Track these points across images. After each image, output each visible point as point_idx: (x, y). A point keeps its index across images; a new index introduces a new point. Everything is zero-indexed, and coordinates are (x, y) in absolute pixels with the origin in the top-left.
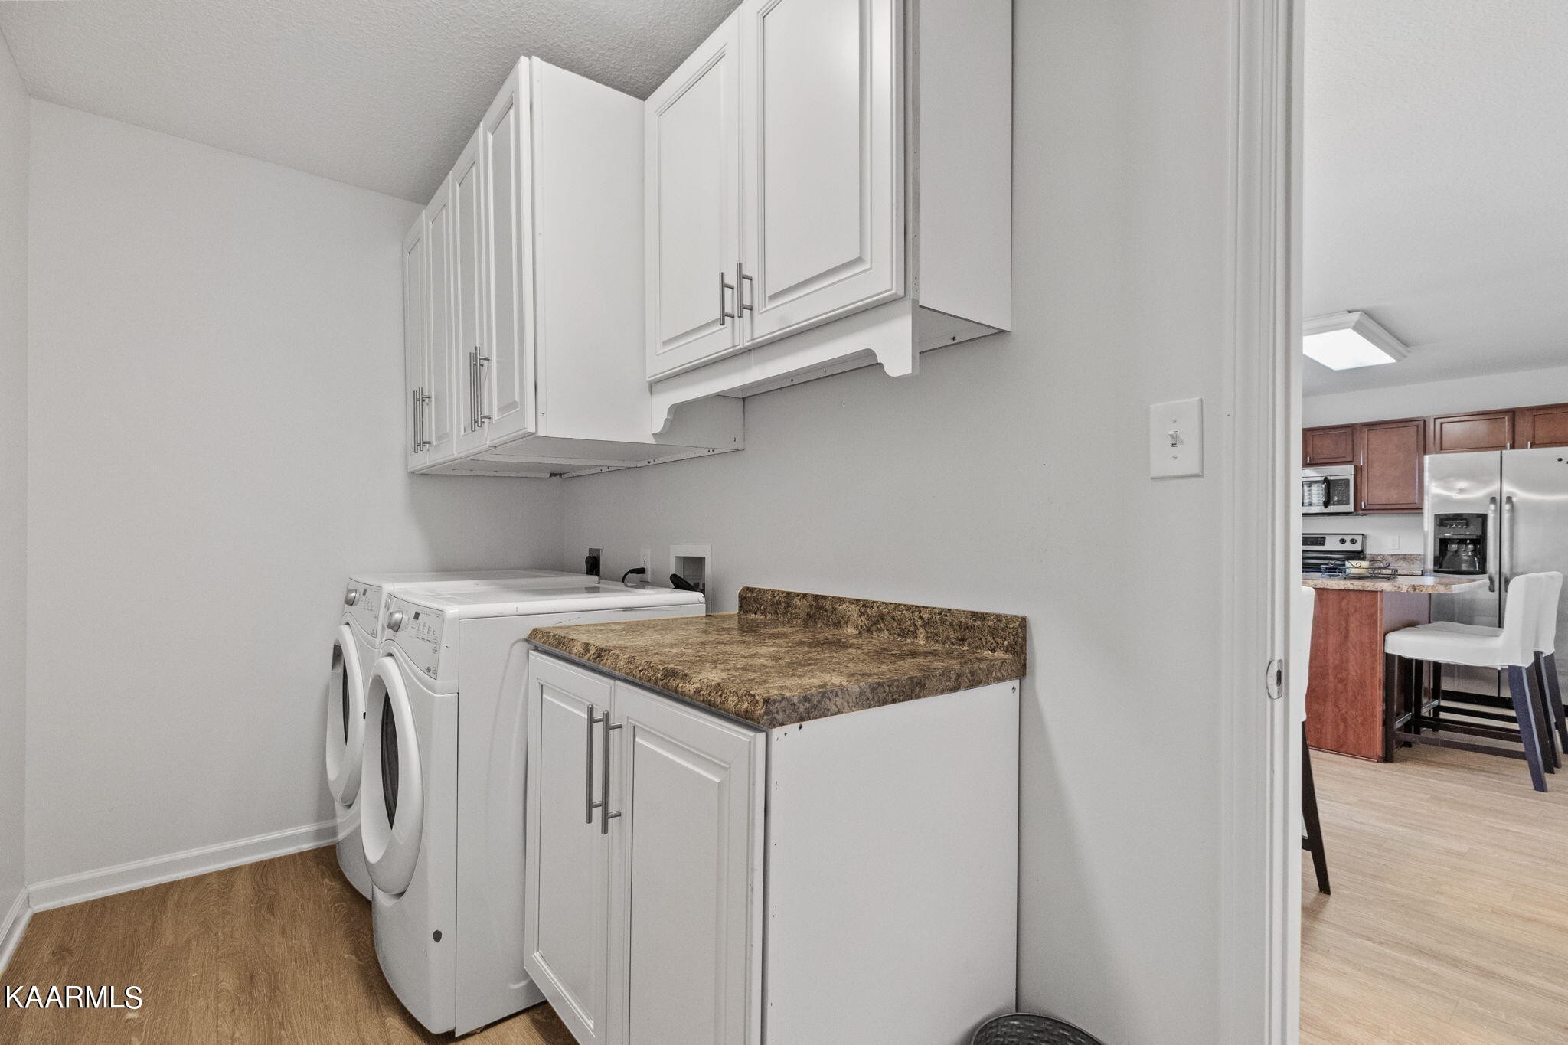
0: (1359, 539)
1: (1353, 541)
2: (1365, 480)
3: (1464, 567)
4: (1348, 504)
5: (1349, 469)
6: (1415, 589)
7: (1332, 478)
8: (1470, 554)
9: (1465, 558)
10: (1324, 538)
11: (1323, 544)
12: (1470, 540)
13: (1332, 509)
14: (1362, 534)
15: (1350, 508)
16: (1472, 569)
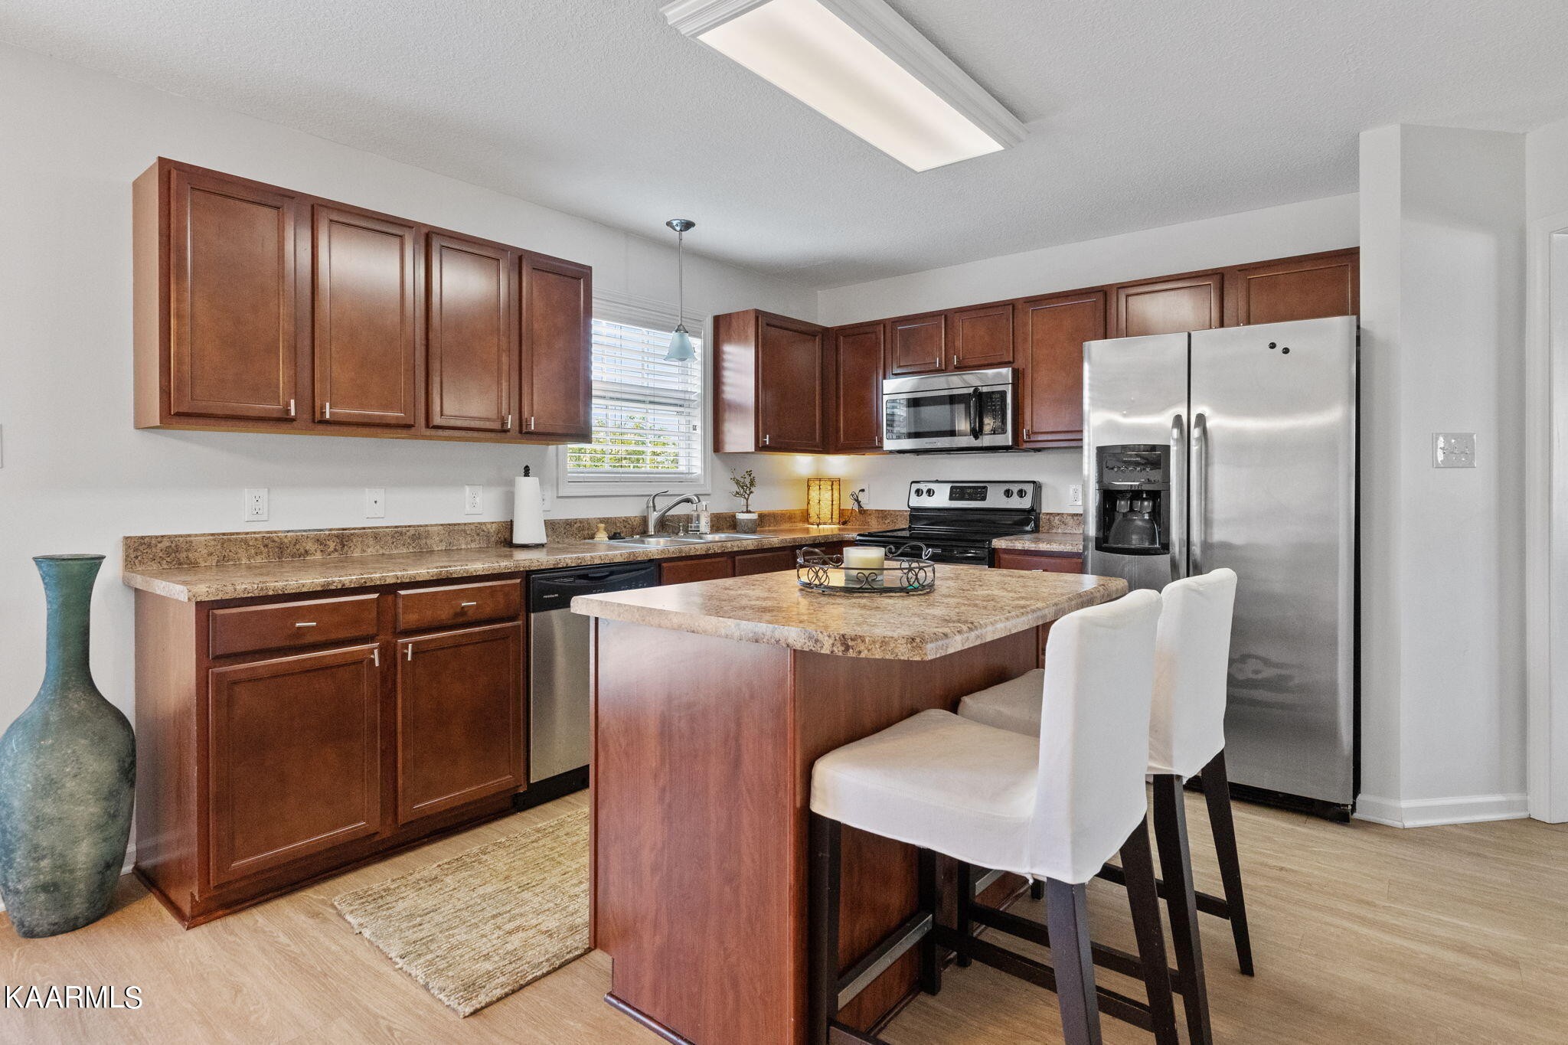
0: (1029, 489)
1: (1021, 493)
2: (1028, 392)
3: (1135, 541)
4: (1004, 431)
5: (1006, 372)
6: (847, 648)
7: (985, 390)
8: (1147, 517)
9: (1140, 523)
10: (985, 488)
11: (984, 499)
12: (1148, 492)
13: (986, 441)
14: (1034, 482)
15: (1007, 439)
16: (1146, 545)
